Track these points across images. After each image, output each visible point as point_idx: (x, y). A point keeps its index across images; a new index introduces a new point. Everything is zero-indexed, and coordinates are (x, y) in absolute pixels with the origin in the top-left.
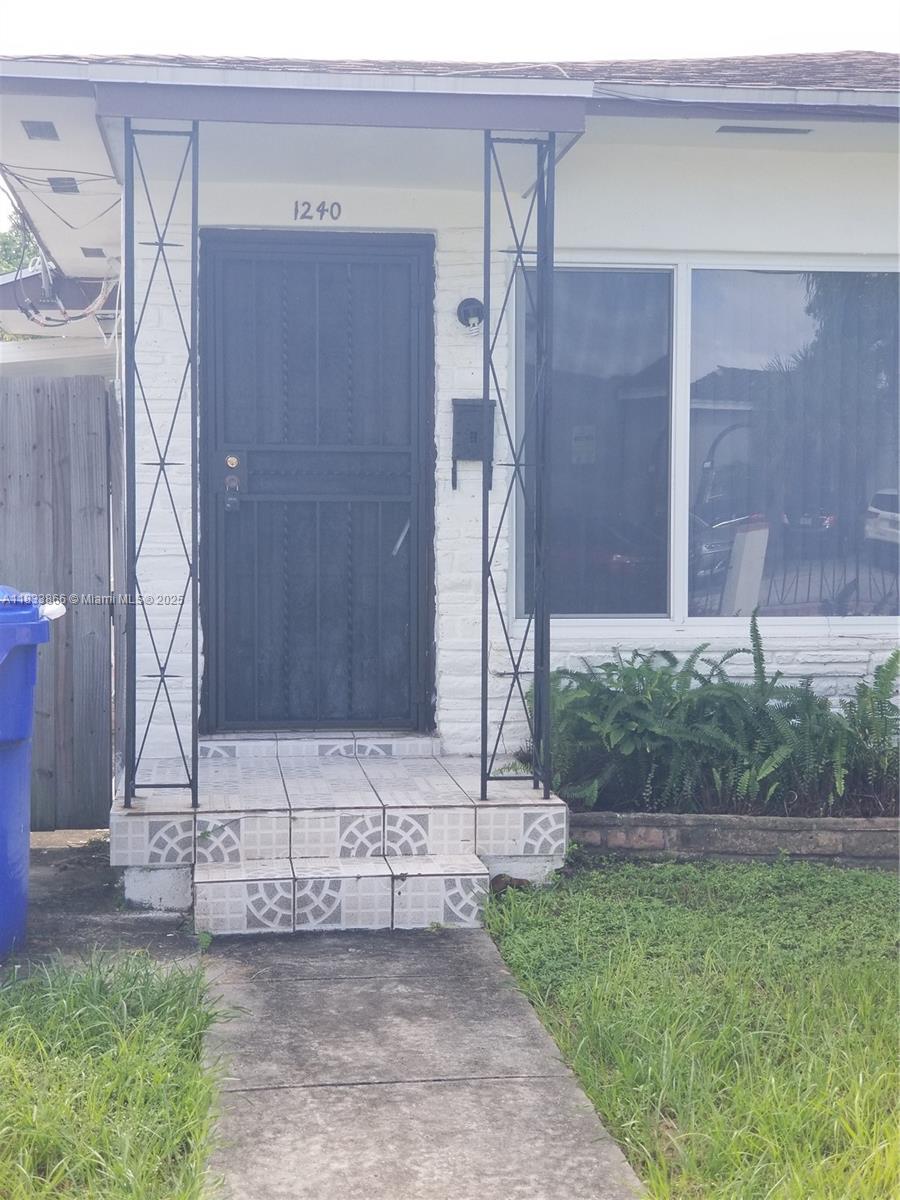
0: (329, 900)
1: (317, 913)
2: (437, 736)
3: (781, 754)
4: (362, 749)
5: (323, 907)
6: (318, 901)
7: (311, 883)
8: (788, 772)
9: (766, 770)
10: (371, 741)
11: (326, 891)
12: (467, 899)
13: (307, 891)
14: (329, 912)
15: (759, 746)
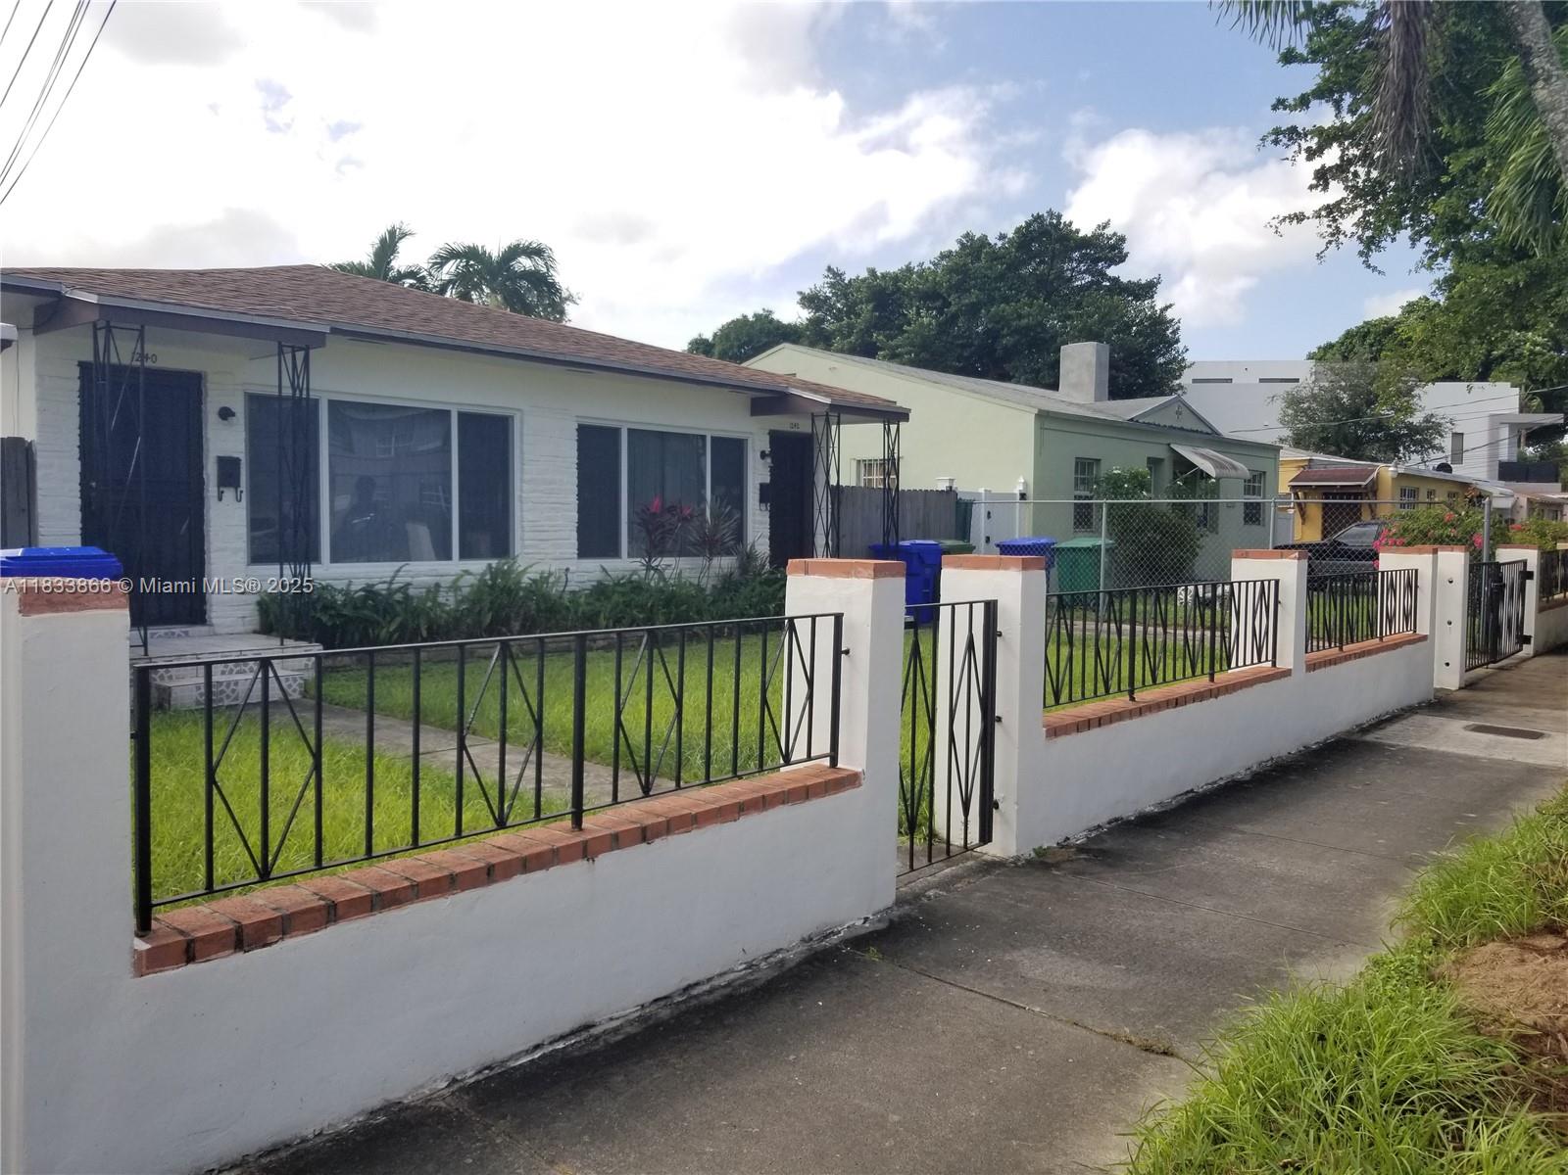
0: (233, 691)
1: (228, 697)
2: (211, 625)
3: (398, 620)
4: (173, 633)
5: (231, 694)
6: (228, 692)
7: (225, 684)
8: (402, 627)
9: (392, 628)
10: (178, 630)
11: (232, 687)
12: (295, 686)
13: (223, 687)
14: (233, 696)
15: (388, 618)
